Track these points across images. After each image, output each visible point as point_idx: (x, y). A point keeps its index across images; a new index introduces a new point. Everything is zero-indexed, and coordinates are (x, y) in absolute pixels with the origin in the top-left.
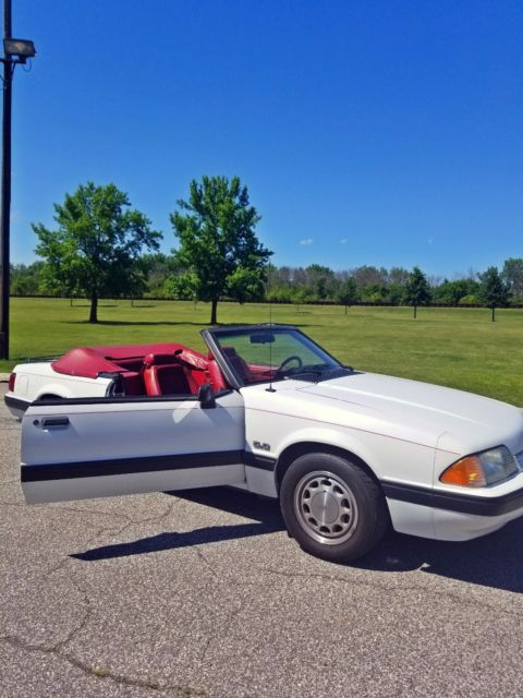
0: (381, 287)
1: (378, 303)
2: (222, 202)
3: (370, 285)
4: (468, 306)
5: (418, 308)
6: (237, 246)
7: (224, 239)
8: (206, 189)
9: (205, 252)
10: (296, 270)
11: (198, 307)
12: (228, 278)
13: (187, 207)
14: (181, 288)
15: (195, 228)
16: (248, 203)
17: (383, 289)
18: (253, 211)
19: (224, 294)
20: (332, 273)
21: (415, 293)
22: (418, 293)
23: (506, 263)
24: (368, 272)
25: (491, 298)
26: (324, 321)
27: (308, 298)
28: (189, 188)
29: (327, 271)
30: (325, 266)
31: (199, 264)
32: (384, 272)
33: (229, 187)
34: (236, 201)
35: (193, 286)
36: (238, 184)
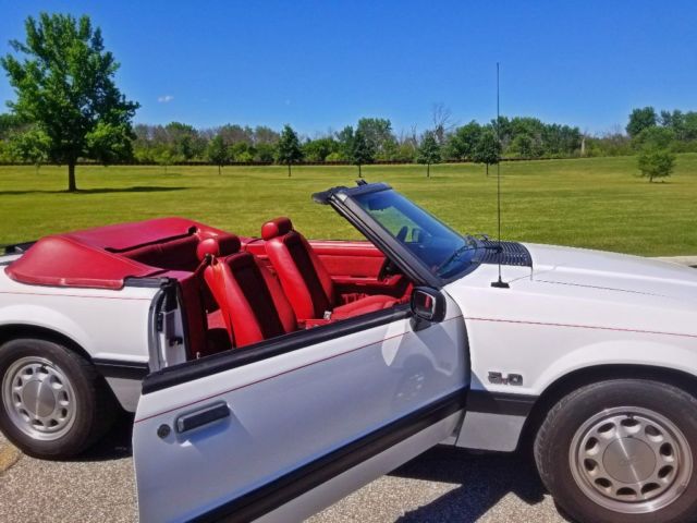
0: (248, 147)
1: (250, 163)
2: (69, 45)
3: (236, 144)
4: (334, 163)
5: (292, 167)
6: (95, 98)
7: (77, 89)
8: (47, 29)
9: (54, 105)
10: (154, 128)
11: (40, 172)
12: (88, 135)
13: (23, 49)
14: (26, 149)
15: (38, 76)
16: (103, 47)
17: (251, 149)
18: (109, 58)
19: (83, 155)
20: (195, 132)
21: (288, 151)
22: (292, 153)
23: (360, 122)
24: (234, 131)
25: (357, 155)
26: (204, 182)
27: (174, 159)
28: (24, 27)
29: (189, 129)
30: (187, 124)
31: (48, 120)
32: (249, 130)
33: (78, 28)
34: (89, 44)
35: (42, 147)
36: (88, 24)
